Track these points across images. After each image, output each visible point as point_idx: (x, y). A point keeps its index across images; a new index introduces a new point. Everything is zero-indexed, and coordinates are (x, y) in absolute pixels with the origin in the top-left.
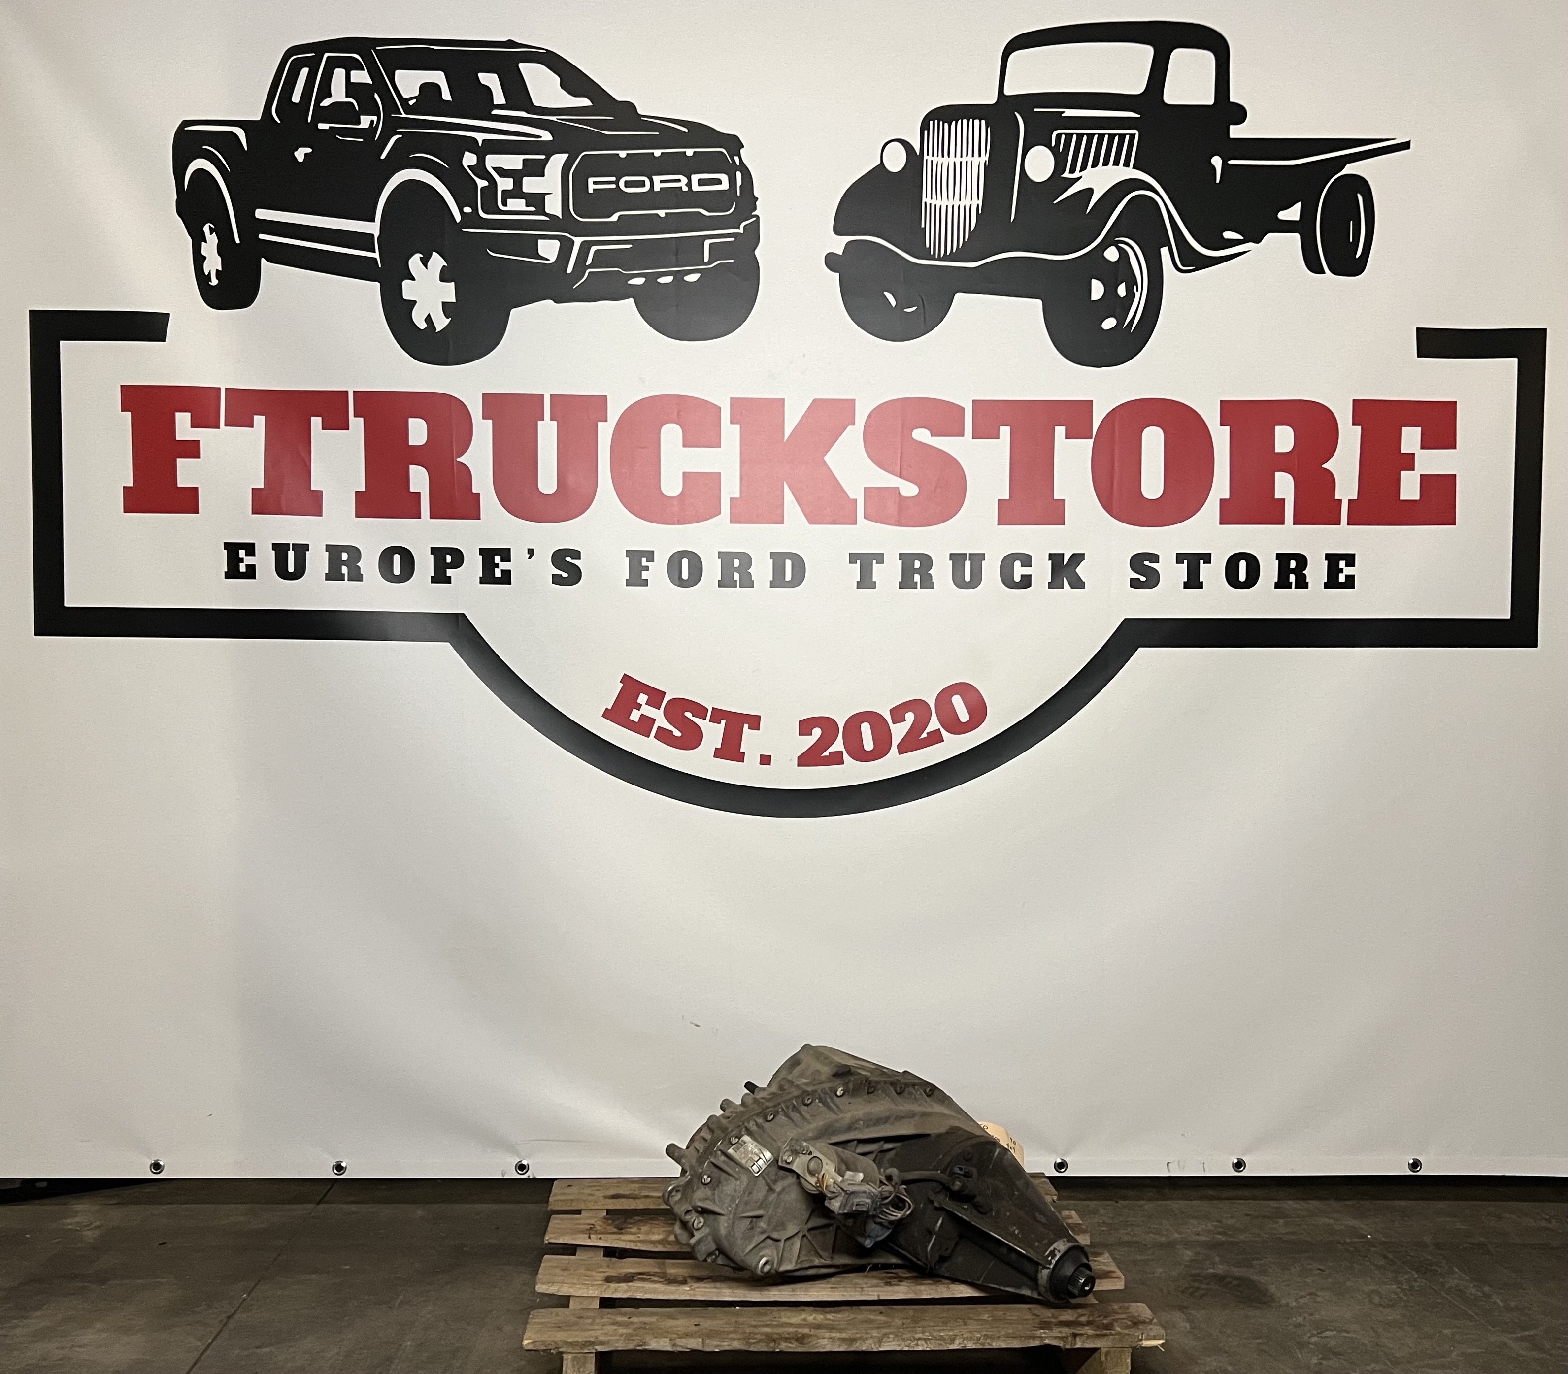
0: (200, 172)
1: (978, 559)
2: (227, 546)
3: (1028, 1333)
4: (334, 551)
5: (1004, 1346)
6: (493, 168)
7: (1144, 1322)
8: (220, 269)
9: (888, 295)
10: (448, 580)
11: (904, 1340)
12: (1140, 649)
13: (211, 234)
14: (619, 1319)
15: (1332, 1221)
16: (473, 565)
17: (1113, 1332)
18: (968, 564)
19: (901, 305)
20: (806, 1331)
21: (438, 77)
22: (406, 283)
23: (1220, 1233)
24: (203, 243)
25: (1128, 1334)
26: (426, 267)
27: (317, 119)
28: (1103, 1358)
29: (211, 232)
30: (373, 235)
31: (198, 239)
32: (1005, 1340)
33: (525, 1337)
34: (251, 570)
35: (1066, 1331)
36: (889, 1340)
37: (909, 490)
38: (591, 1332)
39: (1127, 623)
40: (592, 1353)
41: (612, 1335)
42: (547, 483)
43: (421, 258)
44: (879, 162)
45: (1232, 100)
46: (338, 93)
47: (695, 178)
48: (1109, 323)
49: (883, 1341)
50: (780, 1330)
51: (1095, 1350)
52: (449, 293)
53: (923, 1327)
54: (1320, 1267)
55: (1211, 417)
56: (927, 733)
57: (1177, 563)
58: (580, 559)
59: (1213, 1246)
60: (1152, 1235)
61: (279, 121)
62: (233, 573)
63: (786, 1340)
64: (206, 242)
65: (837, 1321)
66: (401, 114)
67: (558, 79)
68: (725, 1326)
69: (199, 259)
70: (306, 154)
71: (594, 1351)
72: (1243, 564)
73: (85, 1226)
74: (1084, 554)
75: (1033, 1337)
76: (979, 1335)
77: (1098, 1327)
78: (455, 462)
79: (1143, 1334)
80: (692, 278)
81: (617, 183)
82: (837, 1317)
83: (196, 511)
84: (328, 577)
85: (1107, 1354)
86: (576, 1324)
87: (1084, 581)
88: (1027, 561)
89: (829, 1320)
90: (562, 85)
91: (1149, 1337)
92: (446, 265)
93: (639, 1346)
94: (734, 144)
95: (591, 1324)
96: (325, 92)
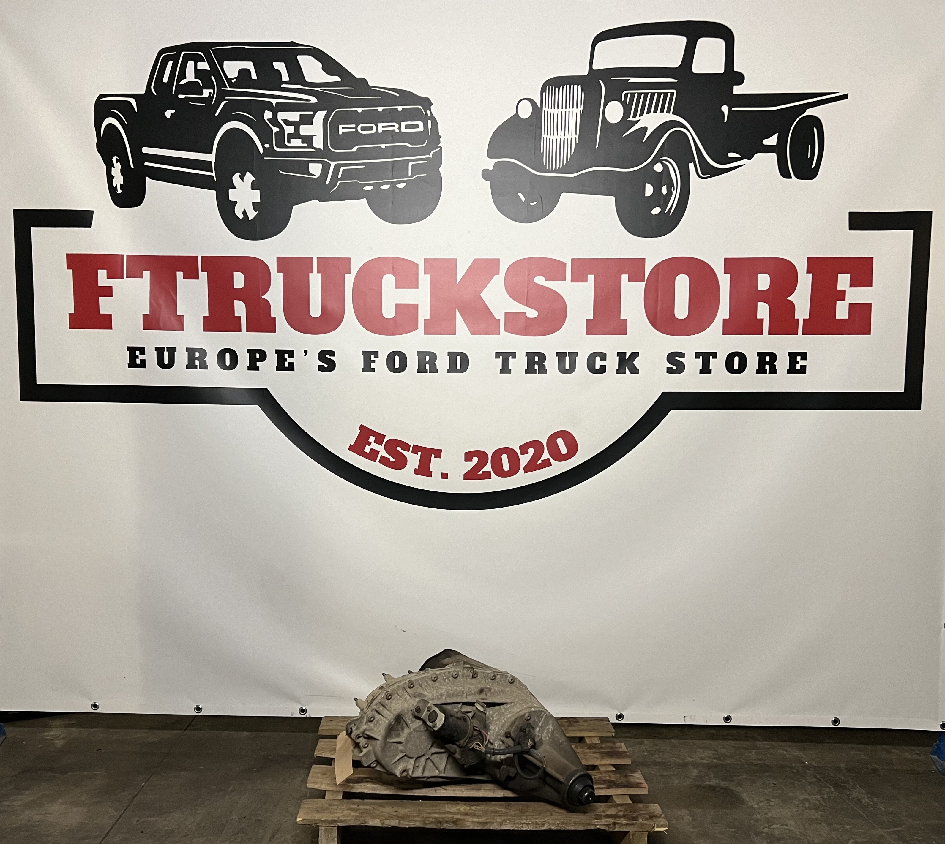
0: (110, 126)
1: (573, 356)
2: (129, 348)
3: (588, 822)
4: (191, 351)
5: (573, 828)
6: (282, 120)
7: (656, 816)
8: (122, 183)
9: (520, 195)
10: (257, 369)
11: (515, 824)
12: (672, 410)
13: (117, 162)
14: (352, 806)
15: (785, 752)
16: (272, 359)
17: (638, 822)
18: (567, 358)
19: (528, 200)
20: (458, 817)
21: (249, 65)
22: (231, 191)
23: (715, 759)
24: (112, 168)
25: (646, 824)
26: (243, 181)
27: (178, 92)
28: (631, 837)
29: (117, 161)
30: (211, 162)
31: (109, 166)
32: (574, 825)
33: (298, 817)
34: (143, 363)
35: (611, 821)
36: (506, 824)
37: (532, 313)
38: (335, 814)
39: (664, 395)
40: (335, 827)
41: (347, 817)
42: (315, 311)
43: (239, 175)
44: (515, 113)
45: (735, 69)
46: (190, 76)
47: (403, 124)
48: (656, 211)
49: (503, 824)
50: (444, 816)
51: (627, 832)
52: (256, 196)
53: (527, 816)
54: (774, 782)
55: (719, 268)
56: (542, 461)
57: (696, 358)
58: (334, 356)
59: (710, 767)
60: (674, 759)
61: (155, 94)
62: (132, 364)
63: (447, 822)
64: (114, 167)
65: (476, 811)
66: (227, 88)
67: (320, 65)
68: (413, 812)
69: (110, 178)
70: (172, 114)
71: (336, 826)
72: (736, 359)
73: (57, 738)
74: (638, 353)
75: (590, 824)
76: (558, 822)
77: (629, 819)
78: (261, 298)
79: (655, 824)
80: (401, 186)
81: (356, 128)
82: (477, 808)
83: (111, 328)
84: (188, 367)
85: (633, 835)
86: (328, 809)
87: (638, 369)
88: (603, 357)
89: (473, 810)
90: (323, 69)
91: (659, 826)
92: (255, 179)
93: (362, 823)
94: (427, 103)
95: (336, 810)
96: (183, 76)
